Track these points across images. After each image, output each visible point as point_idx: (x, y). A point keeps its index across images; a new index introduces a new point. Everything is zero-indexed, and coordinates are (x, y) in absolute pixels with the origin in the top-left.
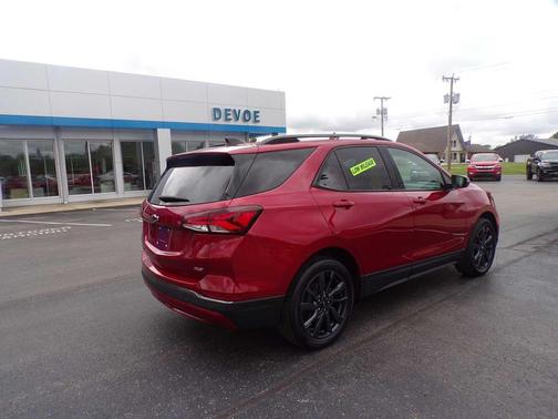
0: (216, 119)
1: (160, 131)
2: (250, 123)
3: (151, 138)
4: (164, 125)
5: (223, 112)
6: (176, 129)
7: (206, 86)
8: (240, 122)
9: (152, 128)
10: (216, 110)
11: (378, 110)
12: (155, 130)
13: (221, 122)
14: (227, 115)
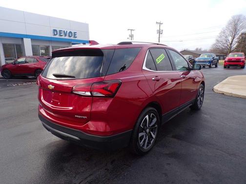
0: (55, 35)
1: (25, 39)
2: (72, 38)
3: (20, 43)
4: (27, 36)
5: (58, 32)
6: (34, 39)
7: (49, 18)
8: (67, 37)
9: (21, 38)
10: (55, 30)
11: (130, 35)
12: (22, 39)
13: (57, 36)
14: (60, 33)
